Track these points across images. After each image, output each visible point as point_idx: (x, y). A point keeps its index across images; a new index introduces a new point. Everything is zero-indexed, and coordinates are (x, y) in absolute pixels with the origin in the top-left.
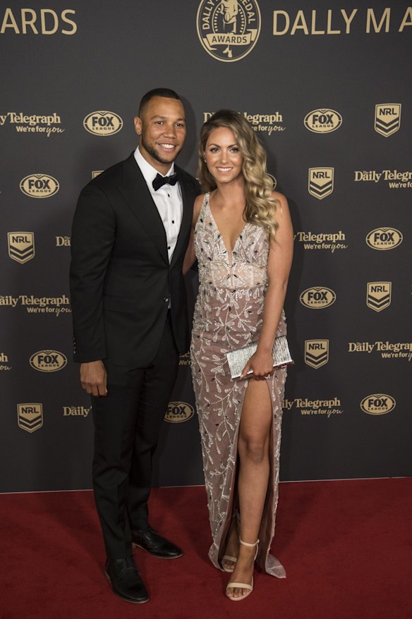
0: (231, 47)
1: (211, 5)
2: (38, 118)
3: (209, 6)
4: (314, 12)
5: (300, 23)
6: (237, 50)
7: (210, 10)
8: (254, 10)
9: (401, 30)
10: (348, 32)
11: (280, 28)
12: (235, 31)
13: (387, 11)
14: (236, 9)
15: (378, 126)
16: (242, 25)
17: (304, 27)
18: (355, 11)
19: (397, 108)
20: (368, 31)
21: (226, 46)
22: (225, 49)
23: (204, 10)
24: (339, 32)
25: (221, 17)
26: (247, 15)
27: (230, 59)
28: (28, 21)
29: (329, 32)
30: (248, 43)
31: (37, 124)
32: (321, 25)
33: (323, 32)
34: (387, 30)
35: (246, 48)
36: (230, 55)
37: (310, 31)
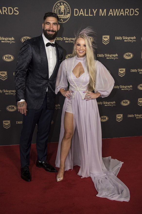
0: (63, 19)
1: (57, 7)
2: (8, 38)
3: (56, 7)
4: (85, 10)
5: (82, 13)
6: (64, 20)
7: (57, 8)
8: (69, 8)
9: (109, 15)
10: (95, 15)
11: (76, 14)
12: (63, 14)
13: (105, 10)
14: (64, 8)
15: (103, 42)
16: (65, 13)
17: (83, 13)
18: (96, 10)
19: (108, 37)
20: (100, 15)
21: (61, 18)
22: (61, 19)
23: (55, 8)
24: (92, 15)
25: (60, 10)
26: (67, 10)
27: (63, 22)
28: (4, 10)
29: (90, 15)
30: (67, 18)
31: (7, 40)
32: (87, 13)
33: (88, 15)
34: (105, 15)
35: (67, 19)
36: (62, 21)
37: (84, 15)
